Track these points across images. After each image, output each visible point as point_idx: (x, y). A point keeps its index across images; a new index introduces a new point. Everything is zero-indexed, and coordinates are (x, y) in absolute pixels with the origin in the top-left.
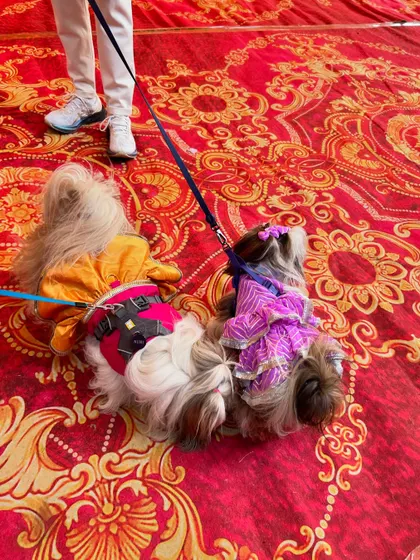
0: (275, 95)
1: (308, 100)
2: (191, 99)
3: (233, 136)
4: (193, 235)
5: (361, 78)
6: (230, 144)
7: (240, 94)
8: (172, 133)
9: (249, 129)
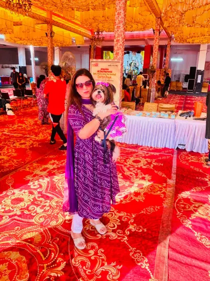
0: (35, 187)
1: (46, 183)
2: (10, 203)
3: (37, 207)
4: (58, 243)
5: (54, 169)
6: (39, 210)
7: (24, 192)
8: (16, 217)
9: (39, 202)
